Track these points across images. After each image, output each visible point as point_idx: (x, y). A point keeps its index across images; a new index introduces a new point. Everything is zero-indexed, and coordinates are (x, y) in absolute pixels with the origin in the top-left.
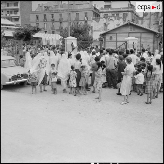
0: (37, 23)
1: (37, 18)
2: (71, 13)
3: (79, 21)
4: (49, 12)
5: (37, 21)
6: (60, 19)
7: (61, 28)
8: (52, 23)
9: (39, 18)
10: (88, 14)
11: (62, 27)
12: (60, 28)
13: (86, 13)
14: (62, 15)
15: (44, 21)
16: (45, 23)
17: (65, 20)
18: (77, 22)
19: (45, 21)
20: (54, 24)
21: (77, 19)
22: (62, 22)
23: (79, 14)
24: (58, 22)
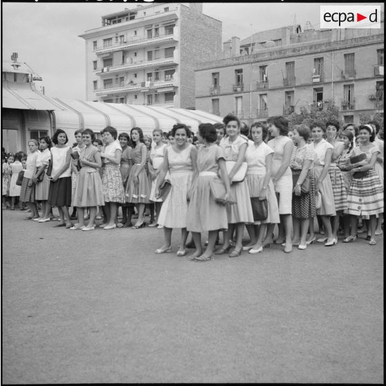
0: (213, 100)
1: (216, 82)
2: (326, 56)
3: (356, 80)
4: (252, 60)
5: (216, 91)
6: (285, 81)
7: (287, 112)
8: (261, 95)
9: (221, 83)
11: (293, 107)
12: (284, 111)
14: (293, 66)
15: (236, 91)
16: (237, 98)
17: (303, 82)
18: (349, 86)
19: (239, 89)
20: (265, 98)
21: (346, 76)
22: (293, 92)
23: (356, 57)
24: (281, 91)
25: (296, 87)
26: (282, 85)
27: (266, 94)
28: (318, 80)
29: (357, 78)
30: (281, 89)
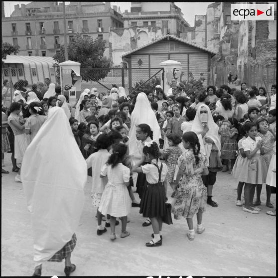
0: (13, 38)
1: (14, 28)
2: (74, 20)
4: (35, 19)
5: (15, 34)
6: (54, 31)
7: (57, 47)
8: (41, 37)
9: (17, 29)
10: (103, 22)
11: (59, 44)
12: (55, 47)
13: (100, 20)
14: (58, 24)
15: (27, 34)
16: (28, 38)
17: (63, 32)
18: (86, 36)
19: (29, 34)
20: (44, 39)
21: (84, 31)
22: (58, 37)
23: (88, 22)
24: (52, 36)
25: (60, 35)
26: (53, 33)
27: (44, 37)
28: (71, 32)
29: (89, 32)
30: (53, 35)
